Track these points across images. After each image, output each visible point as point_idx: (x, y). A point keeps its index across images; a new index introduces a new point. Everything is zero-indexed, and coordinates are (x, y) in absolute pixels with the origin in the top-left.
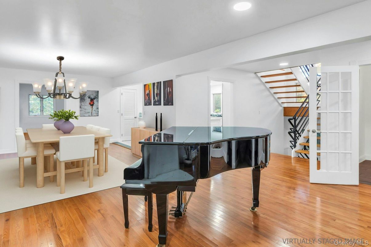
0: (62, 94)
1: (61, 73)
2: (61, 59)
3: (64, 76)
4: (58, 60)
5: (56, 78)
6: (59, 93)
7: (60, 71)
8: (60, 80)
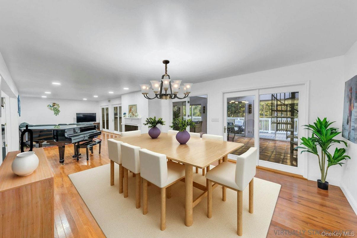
0: (168, 94)
1: (167, 75)
2: (166, 62)
3: (169, 78)
4: (164, 63)
5: (162, 80)
6: (165, 94)
7: (166, 74)
8: (166, 82)
